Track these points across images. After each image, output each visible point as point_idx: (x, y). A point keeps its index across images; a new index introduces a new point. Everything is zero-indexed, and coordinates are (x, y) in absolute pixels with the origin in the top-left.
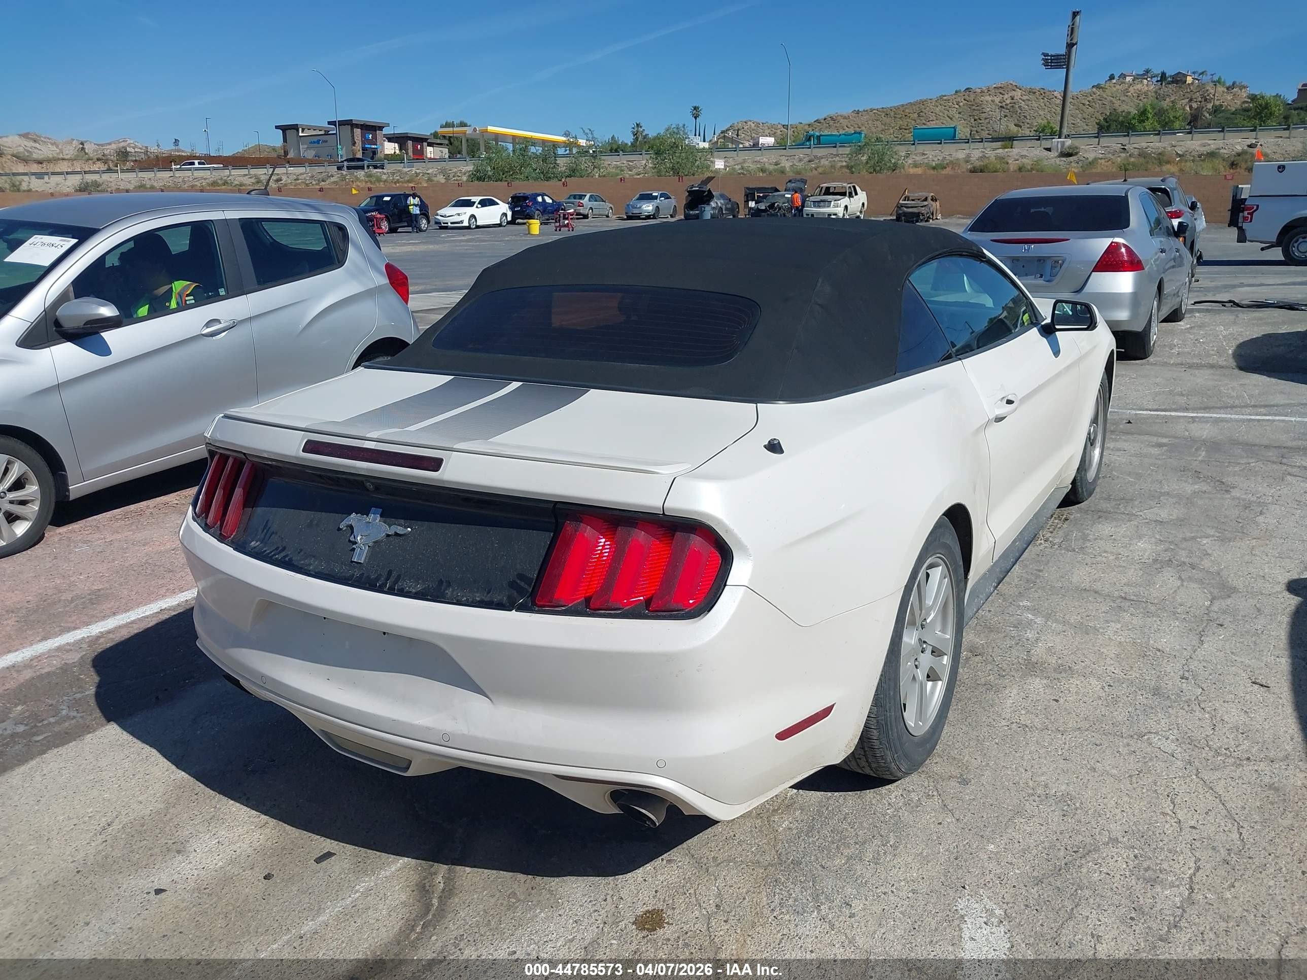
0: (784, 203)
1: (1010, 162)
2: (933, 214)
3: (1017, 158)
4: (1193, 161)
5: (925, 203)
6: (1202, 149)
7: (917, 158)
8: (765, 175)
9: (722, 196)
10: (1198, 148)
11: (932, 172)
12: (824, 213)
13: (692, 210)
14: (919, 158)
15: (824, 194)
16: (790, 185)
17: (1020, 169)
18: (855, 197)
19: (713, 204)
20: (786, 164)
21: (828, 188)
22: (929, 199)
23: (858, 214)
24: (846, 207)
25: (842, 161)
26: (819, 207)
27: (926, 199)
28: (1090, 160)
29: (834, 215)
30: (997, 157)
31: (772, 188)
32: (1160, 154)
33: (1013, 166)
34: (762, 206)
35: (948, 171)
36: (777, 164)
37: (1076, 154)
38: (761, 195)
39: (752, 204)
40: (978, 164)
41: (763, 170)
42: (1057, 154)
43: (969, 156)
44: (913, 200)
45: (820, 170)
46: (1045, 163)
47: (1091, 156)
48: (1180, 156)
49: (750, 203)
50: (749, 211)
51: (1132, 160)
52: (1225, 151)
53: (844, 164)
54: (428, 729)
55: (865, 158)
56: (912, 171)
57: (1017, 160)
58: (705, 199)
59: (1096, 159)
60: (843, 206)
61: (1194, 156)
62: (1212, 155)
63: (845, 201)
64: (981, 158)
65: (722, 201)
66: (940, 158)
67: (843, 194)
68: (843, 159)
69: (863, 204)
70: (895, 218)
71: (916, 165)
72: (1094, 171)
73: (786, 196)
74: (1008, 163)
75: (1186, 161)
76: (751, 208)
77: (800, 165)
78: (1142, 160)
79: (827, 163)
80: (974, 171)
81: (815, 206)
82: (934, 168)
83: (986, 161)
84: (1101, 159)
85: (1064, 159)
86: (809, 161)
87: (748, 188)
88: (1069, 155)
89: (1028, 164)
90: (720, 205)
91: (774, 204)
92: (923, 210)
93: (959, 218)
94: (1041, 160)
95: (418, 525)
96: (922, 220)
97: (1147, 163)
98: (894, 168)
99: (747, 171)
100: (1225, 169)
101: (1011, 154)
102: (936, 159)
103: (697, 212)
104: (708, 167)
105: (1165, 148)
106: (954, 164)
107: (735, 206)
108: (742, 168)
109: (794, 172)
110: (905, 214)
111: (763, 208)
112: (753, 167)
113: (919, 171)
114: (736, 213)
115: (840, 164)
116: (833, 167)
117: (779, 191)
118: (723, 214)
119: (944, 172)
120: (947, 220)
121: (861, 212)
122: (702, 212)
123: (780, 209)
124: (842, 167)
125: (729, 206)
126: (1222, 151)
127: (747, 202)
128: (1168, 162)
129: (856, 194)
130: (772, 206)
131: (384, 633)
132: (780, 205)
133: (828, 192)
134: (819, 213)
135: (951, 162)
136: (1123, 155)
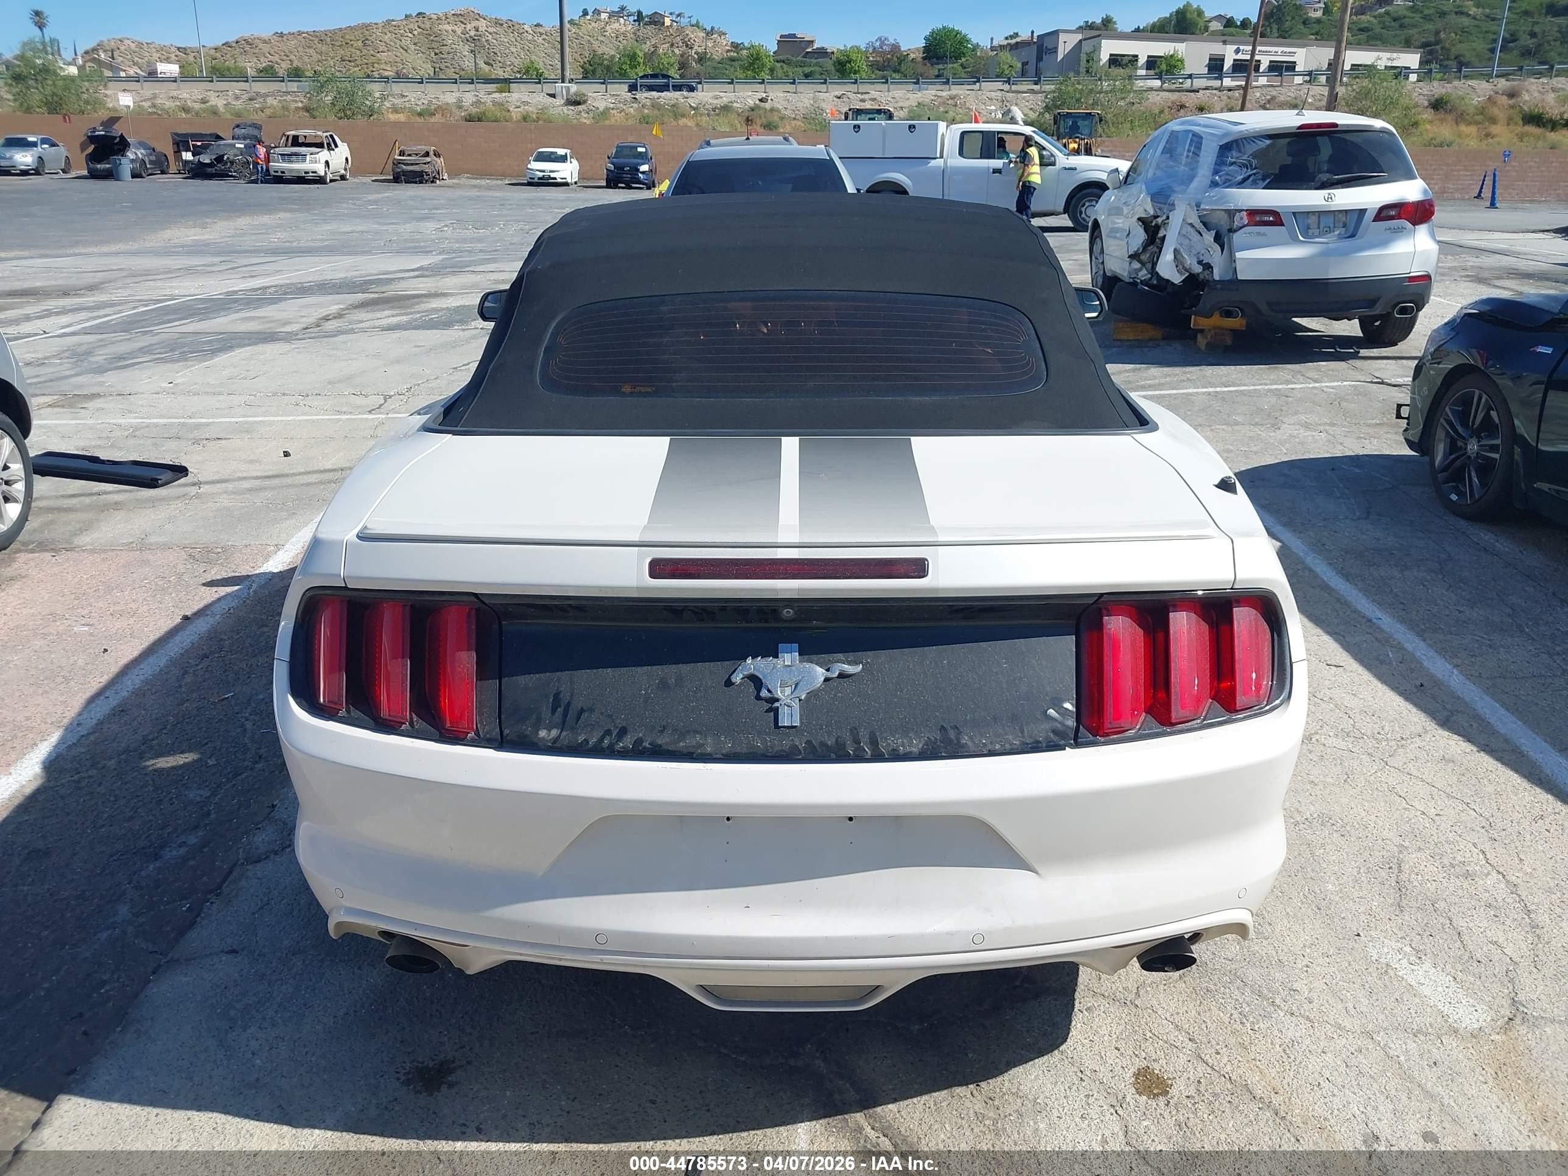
0: (236, 155)
1: (511, 109)
2: (439, 173)
3: (518, 104)
4: (708, 115)
5: (428, 159)
6: (715, 102)
7: (396, 101)
8: (188, 116)
9: (142, 145)
10: (710, 101)
11: (418, 119)
12: (298, 171)
13: (99, 162)
14: (397, 101)
15: (293, 145)
16: (239, 132)
17: (525, 118)
18: (336, 150)
19: (130, 155)
20: (219, 103)
21: (296, 138)
22: (432, 153)
23: (343, 172)
24: (327, 163)
25: (296, 101)
26: (291, 162)
27: (427, 154)
28: (601, 109)
29: (313, 172)
30: (494, 103)
31: (211, 135)
32: (673, 106)
33: (516, 114)
34: (206, 159)
35: (437, 118)
36: (204, 101)
37: (585, 102)
38: (199, 144)
39: (187, 156)
40: (474, 111)
41: (186, 109)
42: (562, 102)
43: (460, 100)
44: (409, 155)
45: (268, 112)
46: (551, 111)
47: (602, 105)
48: (694, 109)
49: (184, 154)
50: (184, 166)
51: (646, 111)
52: (738, 105)
53: (300, 105)
54: (950, 934)
55: (329, 99)
56: (393, 117)
57: (519, 107)
58: (116, 148)
59: (607, 109)
60: (323, 161)
61: (707, 110)
62: (726, 109)
63: (324, 155)
64: (478, 103)
65: (143, 151)
66: (426, 102)
67: (320, 145)
68: (298, 99)
69: (347, 159)
70: (391, 177)
71: (395, 110)
72: (607, 122)
73: (237, 145)
74: (509, 111)
75: (701, 115)
76: (187, 162)
77: (238, 105)
78: (656, 112)
79: (275, 103)
80: (470, 119)
81: (284, 161)
82: (420, 114)
83: (482, 108)
84: (613, 109)
85: (572, 108)
86: (250, 100)
87: (177, 134)
88: (577, 103)
89: (532, 112)
90: (140, 156)
91: (223, 156)
92: (426, 168)
93: (468, 178)
94: (547, 108)
95: (869, 656)
96: (427, 181)
97: (662, 115)
98: (371, 112)
99: (162, 110)
100: (741, 125)
101: (510, 100)
102: (420, 103)
103: (108, 166)
104: (102, 104)
105: (677, 99)
106: (443, 109)
107: (163, 158)
108: (154, 106)
109: (232, 114)
110: (405, 173)
111: (207, 161)
112: (169, 104)
113: (401, 117)
114: (165, 167)
115: (293, 106)
116: (285, 108)
117: (222, 139)
118: (147, 169)
119: (433, 120)
120: (455, 181)
121: (345, 169)
122: (117, 166)
123: (232, 163)
124: (297, 108)
125: (153, 158)
126: (735, 105)
127: (178, 152)
128: (683, 116)
129: (336, 146)
130: (220, 159)
131: (851, 819)
132: (231, 158)
133: (295, 142)
134: (292, 170)
135: (440, 107)
136: (635, 105)
